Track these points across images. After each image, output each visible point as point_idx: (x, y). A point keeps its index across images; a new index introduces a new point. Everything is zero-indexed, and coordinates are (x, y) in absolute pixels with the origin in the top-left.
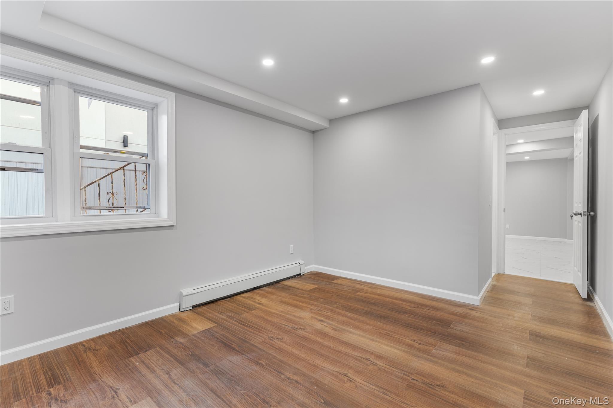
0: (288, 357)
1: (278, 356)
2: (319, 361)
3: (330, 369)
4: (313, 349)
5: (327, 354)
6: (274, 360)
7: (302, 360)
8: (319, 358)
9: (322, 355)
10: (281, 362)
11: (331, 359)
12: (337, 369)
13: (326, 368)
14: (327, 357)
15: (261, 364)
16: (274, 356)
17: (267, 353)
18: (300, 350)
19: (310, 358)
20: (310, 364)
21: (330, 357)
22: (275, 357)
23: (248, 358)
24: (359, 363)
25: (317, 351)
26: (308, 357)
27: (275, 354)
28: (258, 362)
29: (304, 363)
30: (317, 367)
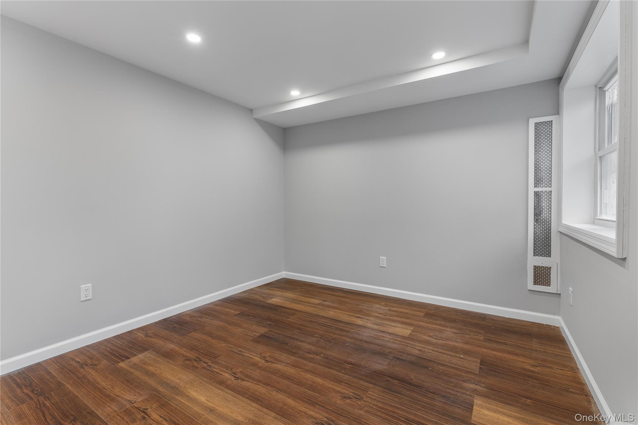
0: (325, 373)
1: (336, 372)
2: (291, 371)
3: (281, 365)
4: (299, 385)
5: (281, 379)
6: (338, 369)
7: (309, 372)
8: (291, 375)
9: (288, 378)
10: (329, 367)
11: (277, 375)
12: (274, 365)
13: (284, 366)
14: (282, 377)
15: (349, 364)
16: (340, 373)
17: (350, 375)
18: (314, 382)
19: (301, 374)
20: (300, 368)
21: (279, 377)
22: (338, 371)
23: (366, 368)
24: (249, 373)
25: (293, 383)
26: (303, 374)
27: (340, 375)
28: (352, 365)
29: (307, 368)
30: (293, 366)
